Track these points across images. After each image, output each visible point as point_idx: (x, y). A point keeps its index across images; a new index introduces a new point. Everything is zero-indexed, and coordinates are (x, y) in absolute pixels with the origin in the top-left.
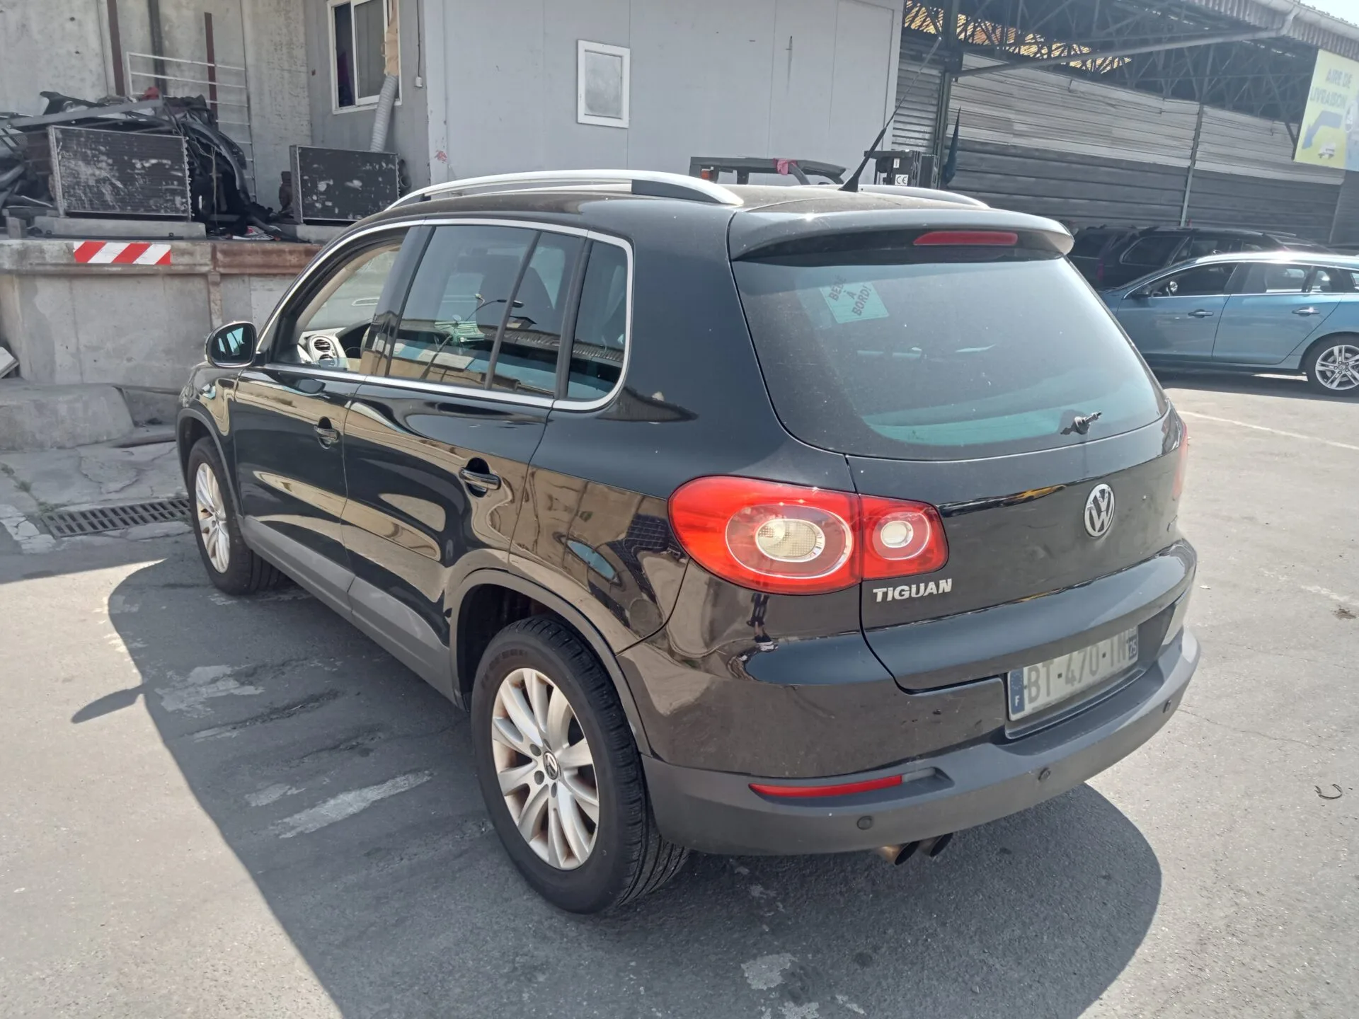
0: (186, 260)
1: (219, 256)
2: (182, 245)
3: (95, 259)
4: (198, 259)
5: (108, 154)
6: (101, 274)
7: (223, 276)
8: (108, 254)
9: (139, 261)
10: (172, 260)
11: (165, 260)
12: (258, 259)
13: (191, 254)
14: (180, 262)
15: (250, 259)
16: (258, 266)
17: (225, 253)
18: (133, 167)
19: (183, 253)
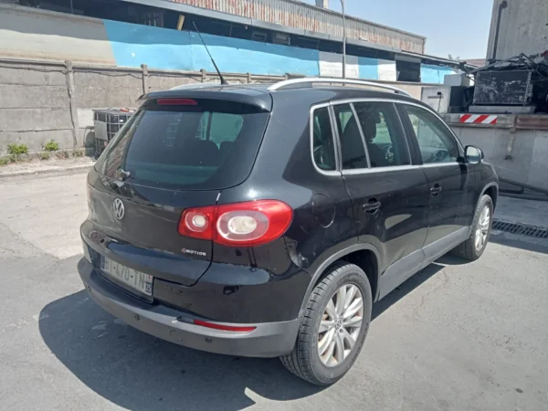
0: (503, 122)
1: (518, 121)
2: (502, 116)
3: (467, 121)
4: (508, 122)
5: (495, 81)
6: (469, 127)
7: (517, 129)
8: (472, 119)
9: (483, 122)
10: (497, 122)
11: (494, 122)
12: (537, 122)
13: (505, 119)
14: (500, 123)
15: (532, 123)
16: (537, 126)
17: (521, 120)
18: (504, 85)
19: (502, 119)
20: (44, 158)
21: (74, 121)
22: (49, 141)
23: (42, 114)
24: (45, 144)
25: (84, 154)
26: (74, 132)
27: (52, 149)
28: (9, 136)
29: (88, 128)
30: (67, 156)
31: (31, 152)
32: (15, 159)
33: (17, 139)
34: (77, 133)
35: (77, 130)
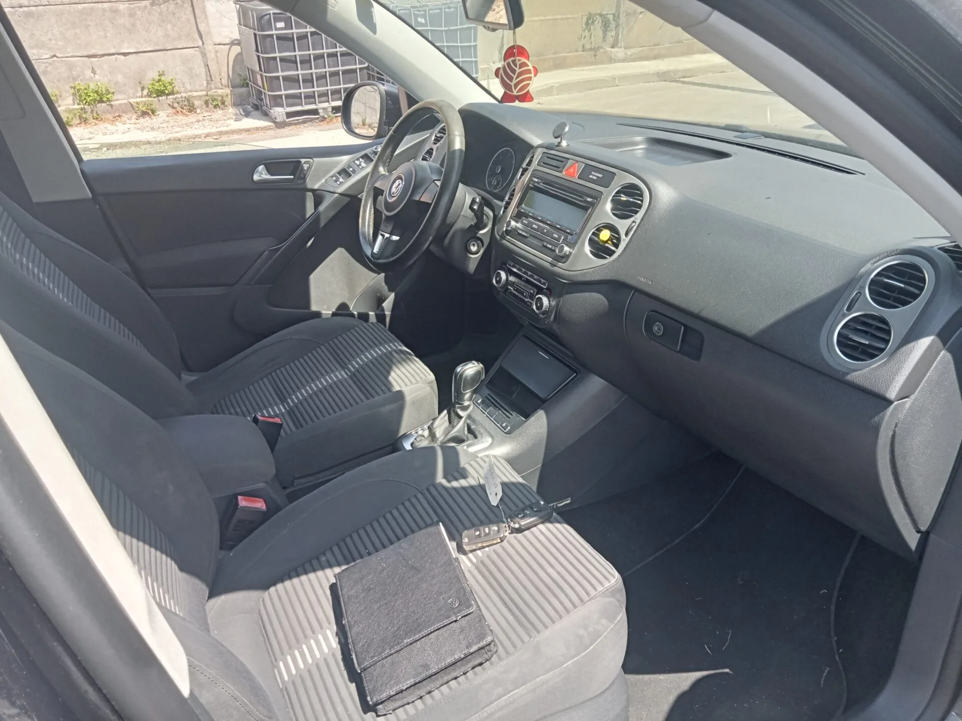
20: (144, 114)
21: (202, 27)
22: (153, 75)
23: (132, 15)
24: (147, 82)
25: (228, 101)
26: (204, 55)
27: (160, 93)
28: (71, 67)
29: (233, 43)
30: (192, 109)
31: (119, 100)
32: (88, 115)
33: (88, 73)
34: (211, 56)
35: (209, 47)
